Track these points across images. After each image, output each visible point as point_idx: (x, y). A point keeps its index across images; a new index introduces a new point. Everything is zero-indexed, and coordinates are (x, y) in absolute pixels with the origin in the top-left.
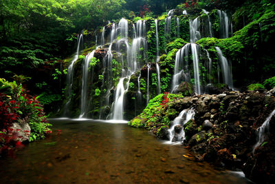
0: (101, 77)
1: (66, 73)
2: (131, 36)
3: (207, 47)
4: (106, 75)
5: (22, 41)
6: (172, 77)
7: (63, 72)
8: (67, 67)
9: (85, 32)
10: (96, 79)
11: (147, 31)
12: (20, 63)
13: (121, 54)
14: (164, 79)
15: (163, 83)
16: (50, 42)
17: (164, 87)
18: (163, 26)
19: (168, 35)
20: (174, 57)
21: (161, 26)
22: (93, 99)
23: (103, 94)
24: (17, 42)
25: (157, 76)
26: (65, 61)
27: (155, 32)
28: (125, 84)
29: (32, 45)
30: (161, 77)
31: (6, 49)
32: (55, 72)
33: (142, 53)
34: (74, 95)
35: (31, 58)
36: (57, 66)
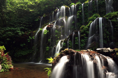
0: (50, 40)
1: (34, 38)
2: (68, 15)
3: (111, 19)
4: (52, 39)
5: (15, 23)
6: (88, 39)
7: (32, 38)
8: (34, 35)
9: (44, 16)
10: (47, 41)
11: (77, 11)
12: (13, 34)
13: (60, 27)
14: (83, 40)
15: (82, 43)
16: (28, 22)
17: (82, 45)
18: (87, 7)
19: (90, 12)
20: (89, 27)
21: (85, 7)
22: (46, 53)
23: (50, 49)
24: (13, 24)
25: (78, 39)
26: (34, 32)
27: (82, 11)
28: (61, 44)
29: (19, 25)
30: (80, 39)
31: (8, 28)
32: (29, 38)
33: (74, 24)
34: (38, 50)
35: (18, 31)
36: (30, 35)
